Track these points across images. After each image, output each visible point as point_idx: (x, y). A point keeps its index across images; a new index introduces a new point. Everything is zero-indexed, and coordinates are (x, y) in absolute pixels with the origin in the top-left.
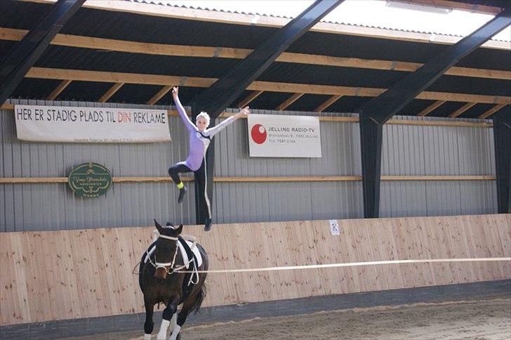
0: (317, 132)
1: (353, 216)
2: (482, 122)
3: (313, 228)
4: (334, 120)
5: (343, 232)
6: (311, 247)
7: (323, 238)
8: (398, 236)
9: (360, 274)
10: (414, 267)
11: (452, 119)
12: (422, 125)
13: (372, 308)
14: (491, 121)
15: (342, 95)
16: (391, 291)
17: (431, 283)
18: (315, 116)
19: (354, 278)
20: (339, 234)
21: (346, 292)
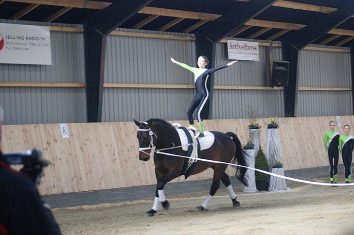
0: (48, 41)
1: (77, 121)
2: (186, 36)
3: (46, 131)
4: (63, 30)
5: (72, 136)
6: (45, 149)
7: (55, 141)
8: (119, 138)
9: (88, 174)
10: (133, 167)
11: (161, 32)
12: (136, 37)
13: (98, 206)
14: (193, 35)
15: (72, 7)
16: (114, 190)
17: (147, 182)
18: (46, 25)
19: (82, 178)
20: (68, 137)
21: (76, 191)
